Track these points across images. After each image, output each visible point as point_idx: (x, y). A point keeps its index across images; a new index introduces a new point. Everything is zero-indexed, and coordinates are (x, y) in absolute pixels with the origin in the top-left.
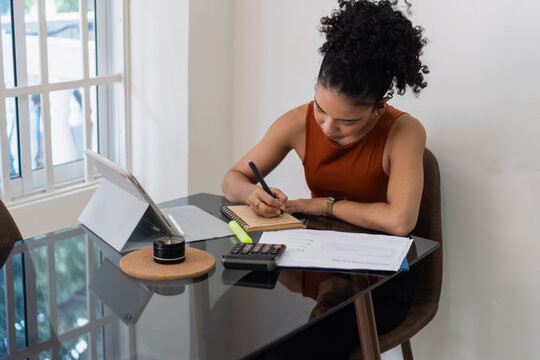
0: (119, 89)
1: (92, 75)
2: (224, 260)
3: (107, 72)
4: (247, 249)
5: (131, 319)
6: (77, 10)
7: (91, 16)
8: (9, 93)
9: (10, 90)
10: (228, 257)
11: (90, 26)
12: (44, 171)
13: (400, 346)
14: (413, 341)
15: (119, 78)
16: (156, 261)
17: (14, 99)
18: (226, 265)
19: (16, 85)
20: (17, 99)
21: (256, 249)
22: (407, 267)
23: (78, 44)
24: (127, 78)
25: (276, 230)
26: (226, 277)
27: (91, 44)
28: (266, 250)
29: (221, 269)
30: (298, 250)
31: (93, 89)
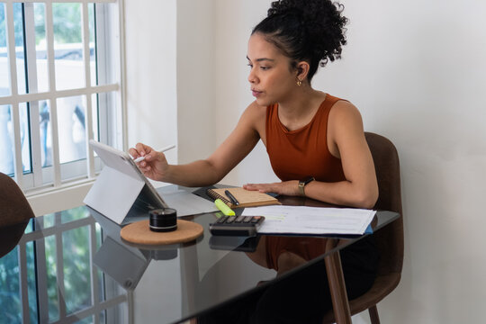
0: (116, 97)
1: (93, 84)
2: (211, 228)
3: (106, 82)
4: (231, 220)
5: (130, 285)
6: (80, 41)
7: (92, 45)
8: (21, 99)
9: (22, 96)
10: (214, 225)
11: (91, 51)
12: (52, 168)
13: (367, 310)
14: (379, 306)
15: (116, 87)
16: (152, 230)
17: (25, 104)
18: (213, 232)
19: (27, 92)
20: (28, 103)
21: (239, 220)
22: (371, 231)
23: (81, 63)
24: (123, 87)
25: (256, 206)
26: (213, 243)
27: (93, 64)
28: (247, 220)
29: (208, 236)
30: (276, 221)
31: (94, 96)
